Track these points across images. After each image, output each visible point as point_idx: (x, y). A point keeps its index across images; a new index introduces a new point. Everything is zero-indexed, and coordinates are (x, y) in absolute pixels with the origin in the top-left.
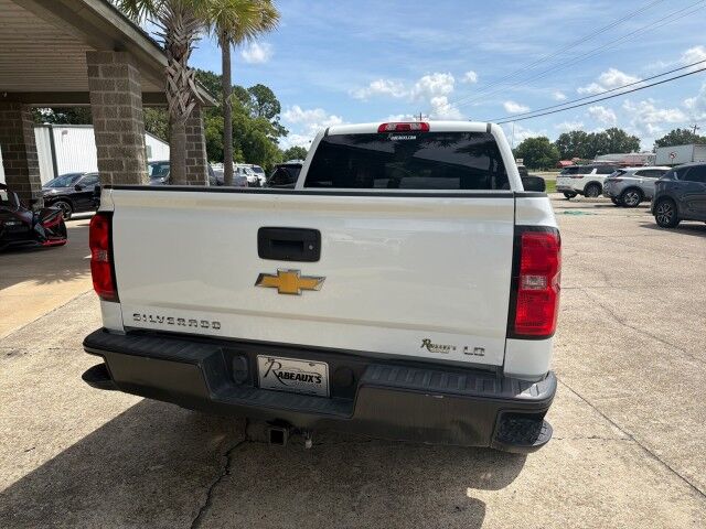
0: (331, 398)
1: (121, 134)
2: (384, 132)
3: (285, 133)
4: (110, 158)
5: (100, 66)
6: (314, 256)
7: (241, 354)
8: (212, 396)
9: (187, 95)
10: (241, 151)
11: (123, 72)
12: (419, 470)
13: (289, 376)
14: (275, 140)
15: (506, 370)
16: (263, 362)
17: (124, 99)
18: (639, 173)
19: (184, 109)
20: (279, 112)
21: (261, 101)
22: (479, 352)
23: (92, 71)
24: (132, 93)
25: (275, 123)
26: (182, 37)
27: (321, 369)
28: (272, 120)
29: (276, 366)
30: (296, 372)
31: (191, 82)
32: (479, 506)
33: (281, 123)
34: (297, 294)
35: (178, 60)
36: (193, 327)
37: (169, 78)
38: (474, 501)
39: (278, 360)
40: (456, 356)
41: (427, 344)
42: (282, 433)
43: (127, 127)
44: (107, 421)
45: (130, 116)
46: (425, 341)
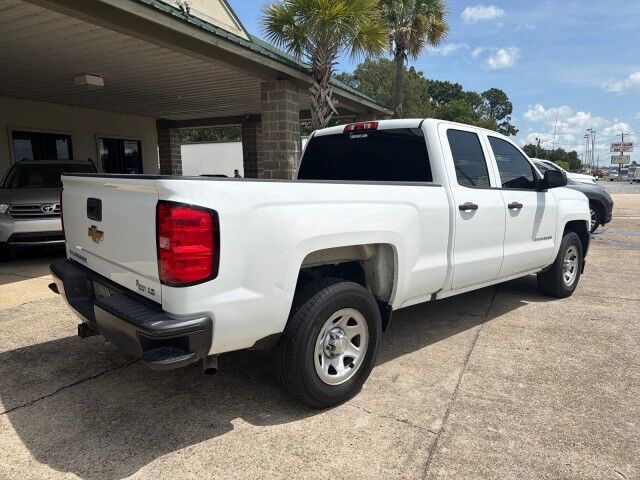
1: (278, 142)
2: (346, 133)
3: (514, 132)
4: (271, 160)
5: (268, 92)
9: (325, 109)
11: (282, 95)
15: (163, 307)
17: (282, 116)
19: (322, 121)
20: (510, 112)
21: (493, 104)
23: (264, 97)
24: (288, 111)
25: (505, 124)
31: (328, 98)
33: (511, 123)
35: (319, 81)
37: (312, 97)
43: (283, 136)
45: (284, 128)
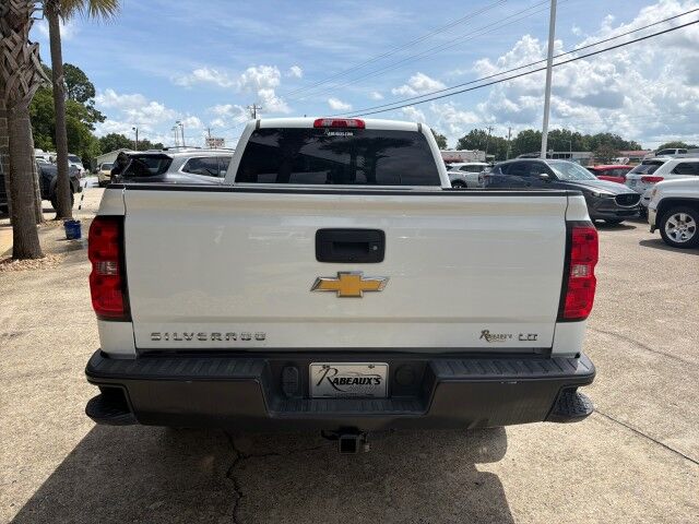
0: (389, 398)
2: (319, 127)
3: (102, 119)
6: (378, 257)
7: (290, 364)
8: (272, 414)
9: (29, 73)
10: (49, 138)
12: (424, 456)
13: (345, 381)
14: (91, 127)
15: (554, 351)
16: (316, 370)
18: (463, 168)
19: (26, 90)
20: (93, 96)
21: (71, 83)
22: (532, 337)
25: (89, 108)
26: (22, 4)
27: (381, 370)
28: (86, 104)
29: (331, 373)
30: (353, 376)
31: (34, 58)
32: (492, 479)
33: (95, 107)
34: (359, 296)
35: (17, 31)
36: (231, 341)
37: (6, 52)
38: (487, 475)
39: (333, 365)
40: (512, 343)
41: (485, 334)
42: (354, 441)
44: (57, 463)
46: (483, 332)
